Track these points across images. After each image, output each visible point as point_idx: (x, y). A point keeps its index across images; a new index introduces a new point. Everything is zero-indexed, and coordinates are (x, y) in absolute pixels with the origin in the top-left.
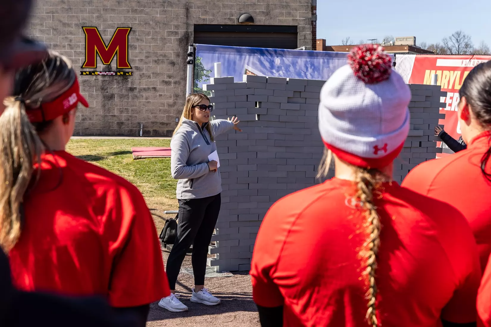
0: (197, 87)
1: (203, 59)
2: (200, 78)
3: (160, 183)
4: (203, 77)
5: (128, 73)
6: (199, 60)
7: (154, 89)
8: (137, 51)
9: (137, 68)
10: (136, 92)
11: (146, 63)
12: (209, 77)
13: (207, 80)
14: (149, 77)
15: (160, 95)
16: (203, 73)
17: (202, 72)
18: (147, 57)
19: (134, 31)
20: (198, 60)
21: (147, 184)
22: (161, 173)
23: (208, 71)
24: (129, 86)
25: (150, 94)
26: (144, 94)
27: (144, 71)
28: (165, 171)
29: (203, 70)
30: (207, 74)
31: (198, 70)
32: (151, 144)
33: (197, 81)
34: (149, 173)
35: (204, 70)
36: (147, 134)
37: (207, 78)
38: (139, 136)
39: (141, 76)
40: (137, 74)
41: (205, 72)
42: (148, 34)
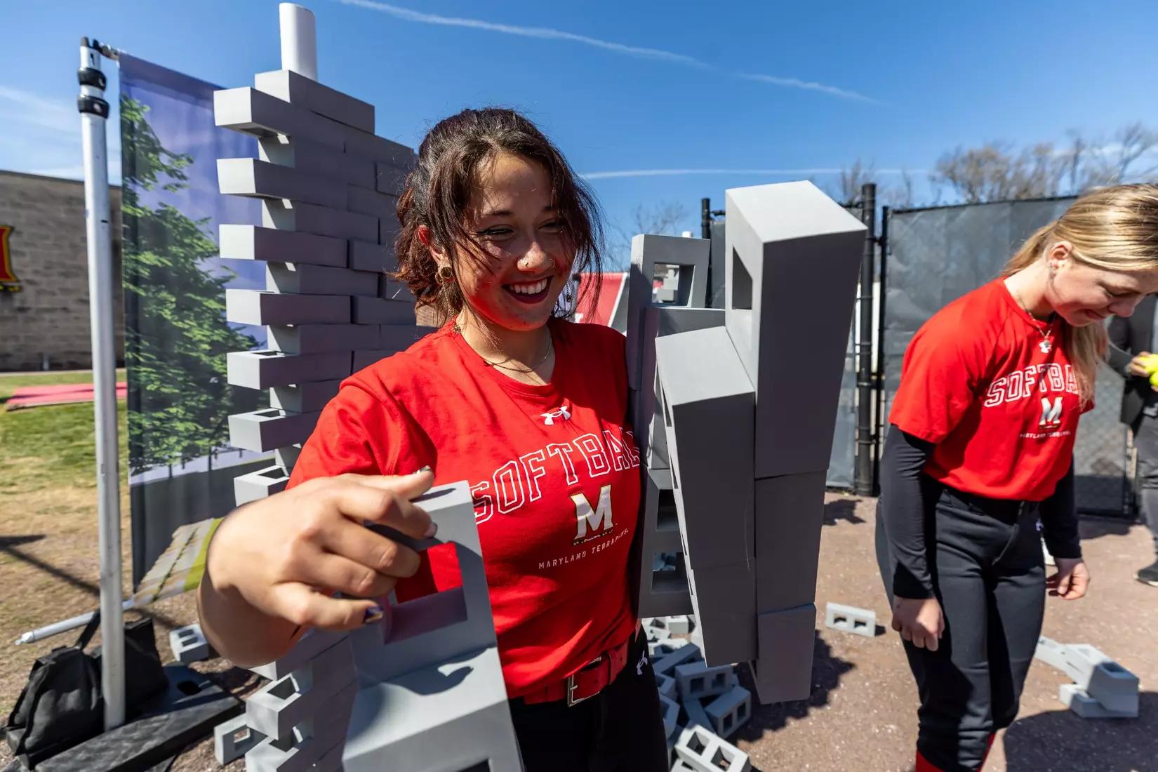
0: (134, 204)
1: (152, 113)
2: (146, 177)
3: (64, 453)
4: (156, 173)
5: (12, 287)
6: (137, 110)
7: (65, 310)
8: (27, 259)
9: (30, 282)
10: (31, 314)
11: (46, 275)
12: (182, 177)
13: (178, 186)
14: (53, 294)
15: (77, 318)
16: (158, 159)
17: (151, 155)
18: (47, 268)
19: (19, 233)
20: (132, 109)
21: (30, 459)
22: (70, 432)
23: (177, 158)
24: (17, 304)
25: (57, 315)
26: (47, 316)
27: (43, 287)
28: (79, 428)
29: (157, 150)
30: (174, 167)
31: (134, 146)
32: (61, 381)
33: (134, 182)
34: (38, 436)
35: (163, 150)
36: (55, 366)
37: (176, 180)
38: (41, 369)
39: (40, 293)
40: (29, 291)
41: (164, 159)
42: (46, 237)
